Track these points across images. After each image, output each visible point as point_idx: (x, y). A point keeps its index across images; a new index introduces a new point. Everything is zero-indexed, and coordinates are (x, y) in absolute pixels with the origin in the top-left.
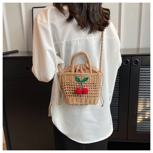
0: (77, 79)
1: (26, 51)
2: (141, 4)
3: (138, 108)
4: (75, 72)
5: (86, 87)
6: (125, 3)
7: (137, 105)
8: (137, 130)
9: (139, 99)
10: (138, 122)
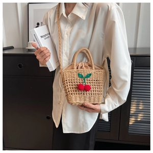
0: (80, 76)
1: (22, 47)
2: (139, 4)
3: (131, 110)
4: (77, 68)
5: (89, 84)
6: (123, 3)
7: (130, 106)
8: (129, 132)
9: (132, 100)
10: (130, 123)
